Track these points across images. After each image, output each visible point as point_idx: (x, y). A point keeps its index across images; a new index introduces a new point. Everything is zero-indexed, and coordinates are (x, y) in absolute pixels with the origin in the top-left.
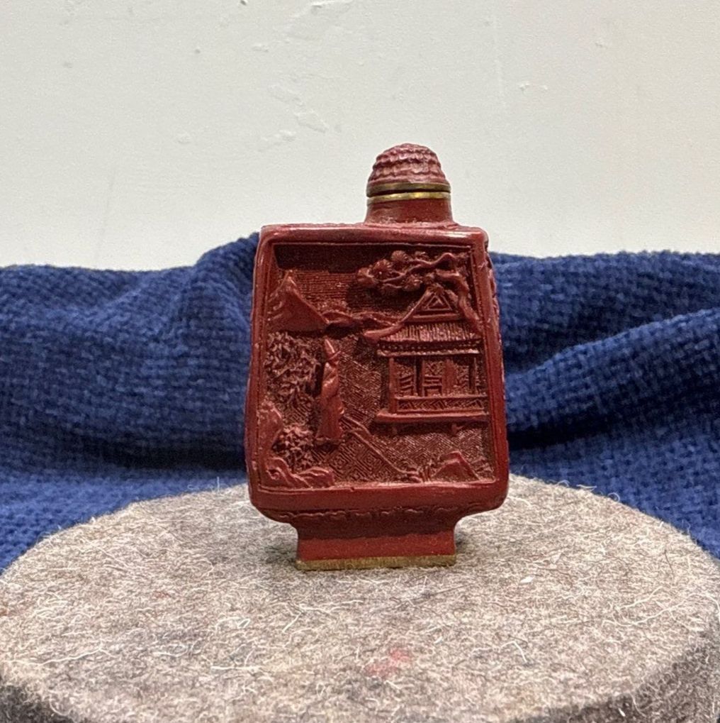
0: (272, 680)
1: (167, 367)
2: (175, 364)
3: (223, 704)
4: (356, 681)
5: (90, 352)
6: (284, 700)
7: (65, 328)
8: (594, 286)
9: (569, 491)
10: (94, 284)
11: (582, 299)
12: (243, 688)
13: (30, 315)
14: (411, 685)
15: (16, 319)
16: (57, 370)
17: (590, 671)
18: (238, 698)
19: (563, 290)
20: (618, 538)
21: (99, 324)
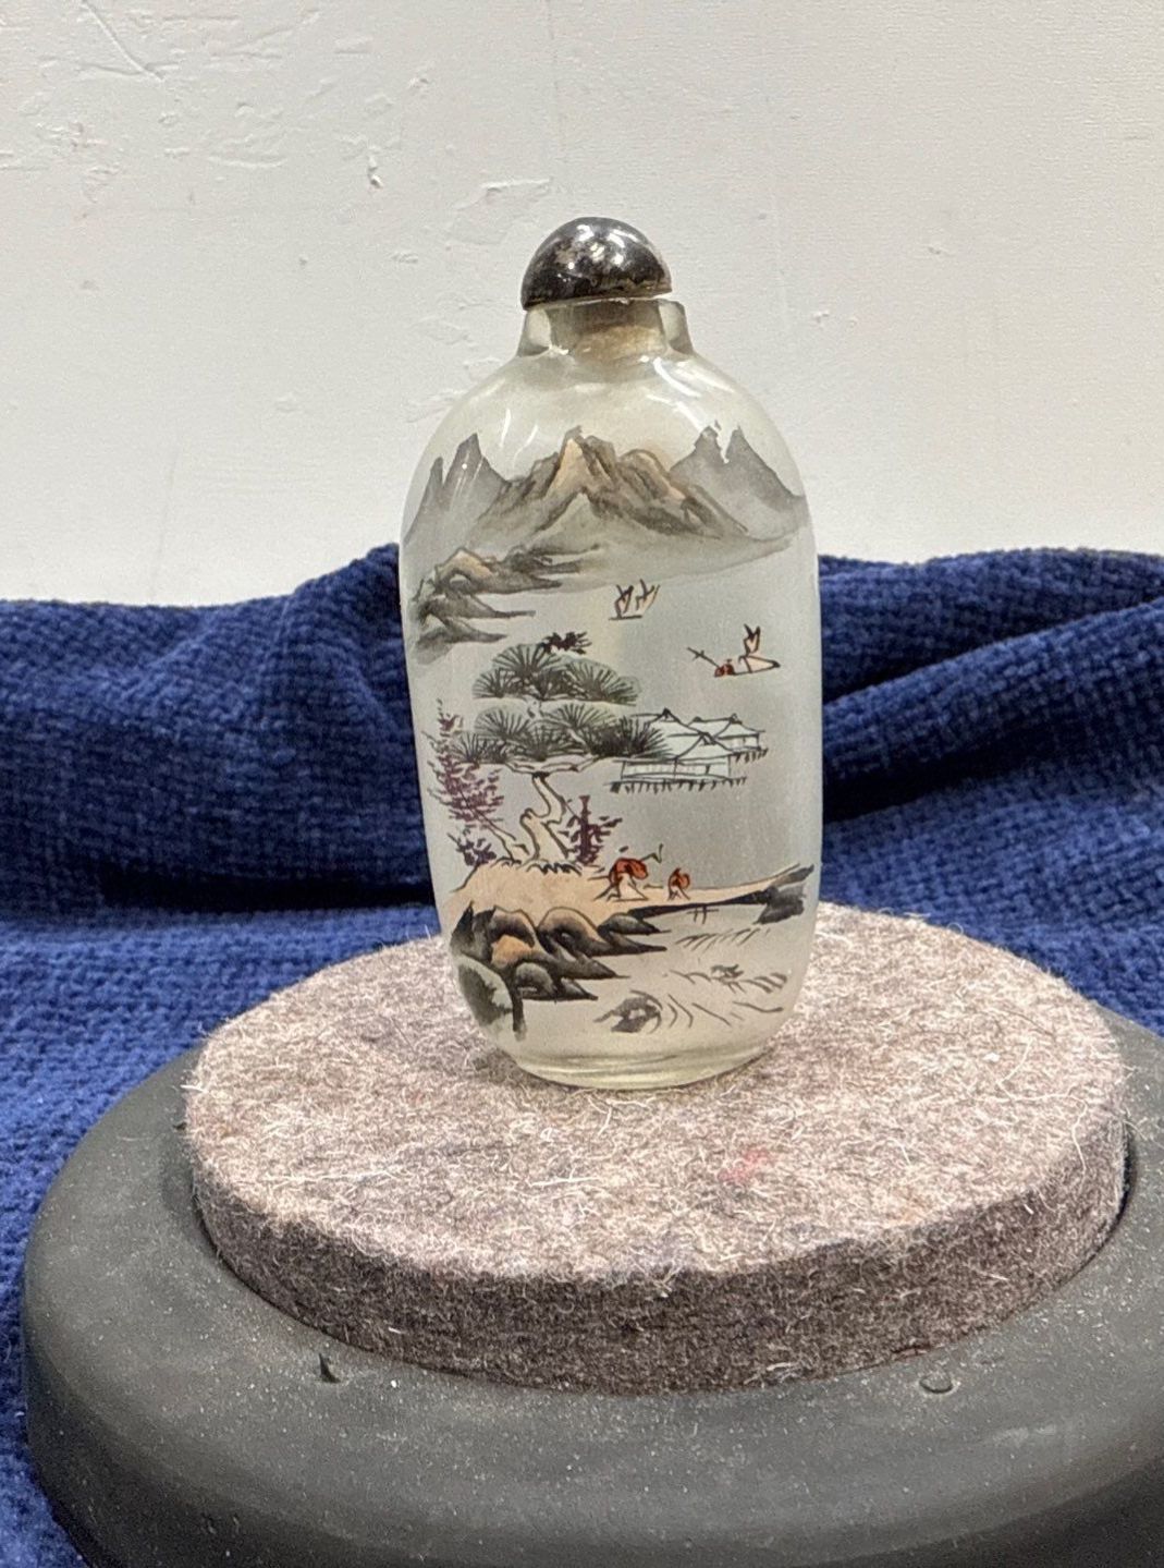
0: (611, 1196)
3: (564, 1229)
4: (713, 1192)
6: (636, 1222)
9: (896, 922)
12: (582, 1210)
14: (780, 1192)
17: (986, 1161)
18: (579, 1222)
20: (975, 986)
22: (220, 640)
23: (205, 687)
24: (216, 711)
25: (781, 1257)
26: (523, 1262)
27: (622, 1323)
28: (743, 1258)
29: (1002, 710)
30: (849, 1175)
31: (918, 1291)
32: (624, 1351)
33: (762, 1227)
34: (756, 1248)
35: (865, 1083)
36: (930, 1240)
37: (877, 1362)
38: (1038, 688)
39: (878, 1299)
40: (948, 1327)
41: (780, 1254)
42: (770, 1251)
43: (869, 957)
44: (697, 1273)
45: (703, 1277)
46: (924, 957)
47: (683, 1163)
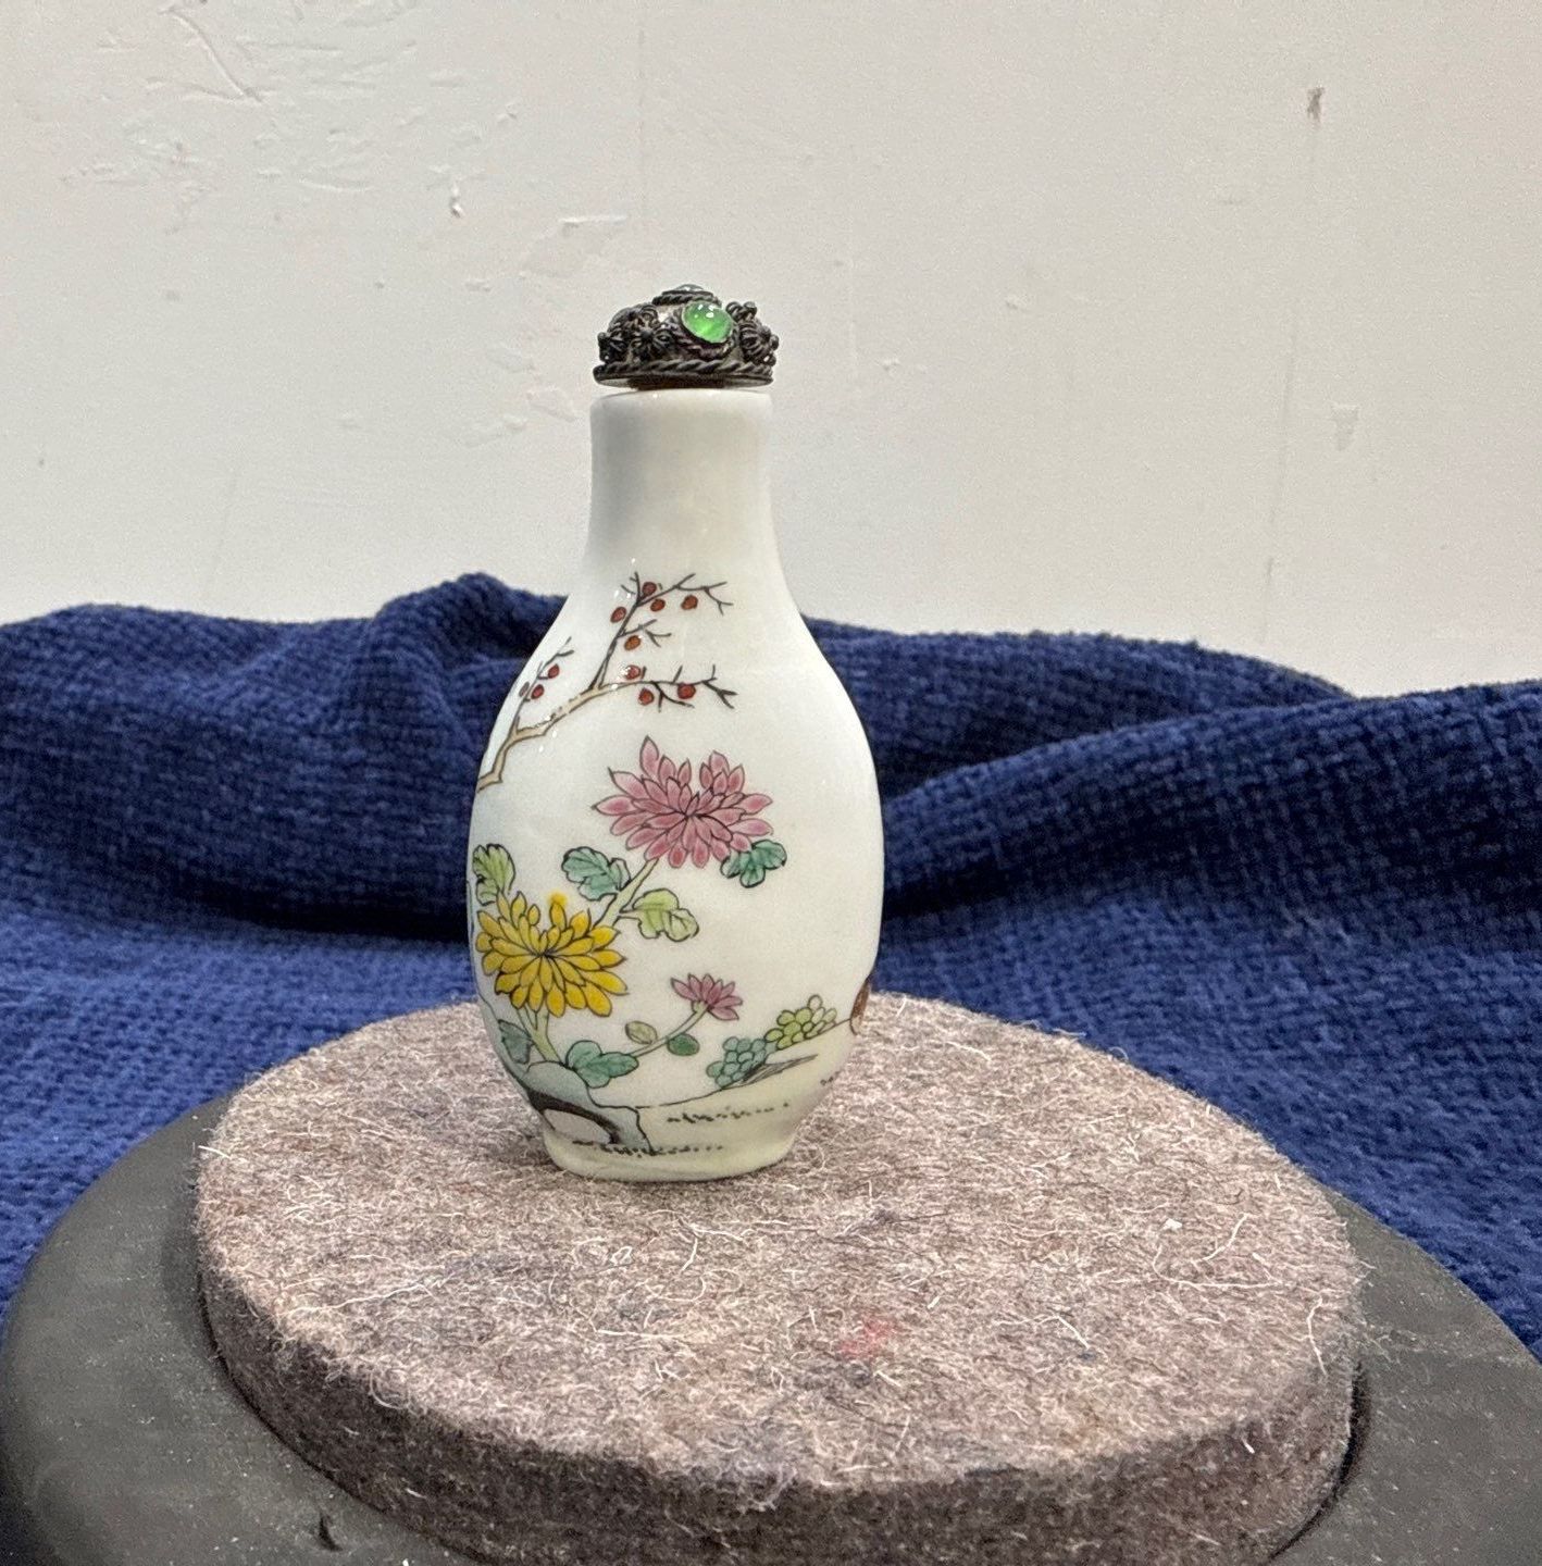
1: (331, 780)
2: (343, 775)
4: (828, 1370)
5: (210, 748)
7: (171, 709)
9: (1043, 1040)
10: (214, 640)
12: (659, 1371)
13: (116, 686)
14: (917, 1382)
15: (97, 692)
16: (162, 776)
18: (656, 1389)
21: (224, 704)
22: (299, 654)
23: (282, 694)
24: (291, 717)
25: (922, 1480)
27: (703, 1534)
28: (868, 1471)
29: (1129, 806)
33: (892, 1430)
34: (886, 1459)
35: (1019, 1242)
38: (1172, 787)
41: (918, 1472)
42: (906, 1467)
43: (1013, 1079)
44: (808, 1486)
45: (817, 1493)
46: (1082, 1086)
47: (789, 1324)
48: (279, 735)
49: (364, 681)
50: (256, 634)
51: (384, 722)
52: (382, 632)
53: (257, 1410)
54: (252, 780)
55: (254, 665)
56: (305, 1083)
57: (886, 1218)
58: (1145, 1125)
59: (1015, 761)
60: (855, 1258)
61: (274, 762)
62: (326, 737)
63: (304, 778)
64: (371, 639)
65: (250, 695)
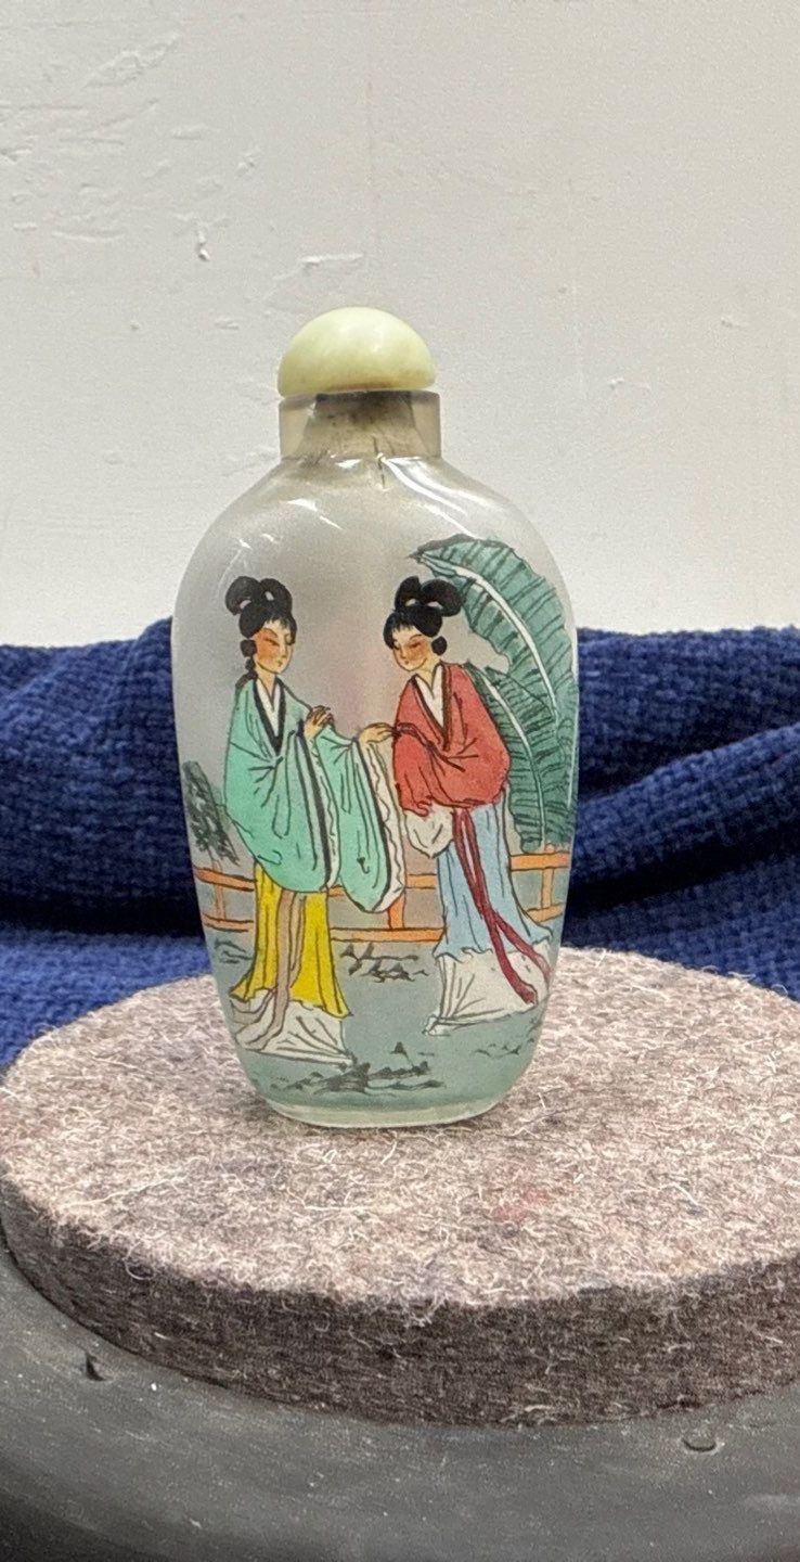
0: (382, 1223)
3: (330, 1251)
4: (486, 1228)
6: (403, 1248)
8: (718, 679)
9: (718, 981)
11: (701, 699)
12: (350, 1232)
14: (555, 1233)
17: (772, 1221)
18: (347, 1245)
19: (673, 685)
20: (792, 1048)
22: (70, 676)
23: (54, 715)
24: (64, 737)
25: (544, 1297)
26: (285, 1277)
27: (378, 1347)
28: (505, 1293)
30: (627, 1222)
31: (688, 1346)
32: (380, 1376)
33: (528, 1266)
34: (520, 1284)
35: (659, 1134)
36: (702, 1293)
37: (642, 1414)
39: (643, 1352)
40: (720, 1387)
41: (543, 1293)
42: (533, 1289)
43: (685, 1013)
44: (457, 1305)
45: (464, 1311)
46: (744, 1018)
47: (460, 1198)
48: (51, 755)
49: (129, 702)
50: (29, 659)
51: (150, 741)
52: (143, 656)
53: (39, 1290)
54: (29, 800)
55: (27, 689)
56: (82, 1038)
57: (553, 1122)
58: (788, 1045)
59: (736, 747)
60: (522, 1150)
61: (47, 783)
62: (96, 756)
63: (76, 795)
64: (135, 662)
65: (23, 718)
